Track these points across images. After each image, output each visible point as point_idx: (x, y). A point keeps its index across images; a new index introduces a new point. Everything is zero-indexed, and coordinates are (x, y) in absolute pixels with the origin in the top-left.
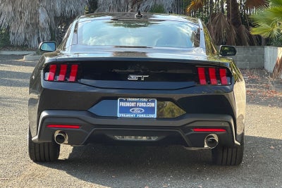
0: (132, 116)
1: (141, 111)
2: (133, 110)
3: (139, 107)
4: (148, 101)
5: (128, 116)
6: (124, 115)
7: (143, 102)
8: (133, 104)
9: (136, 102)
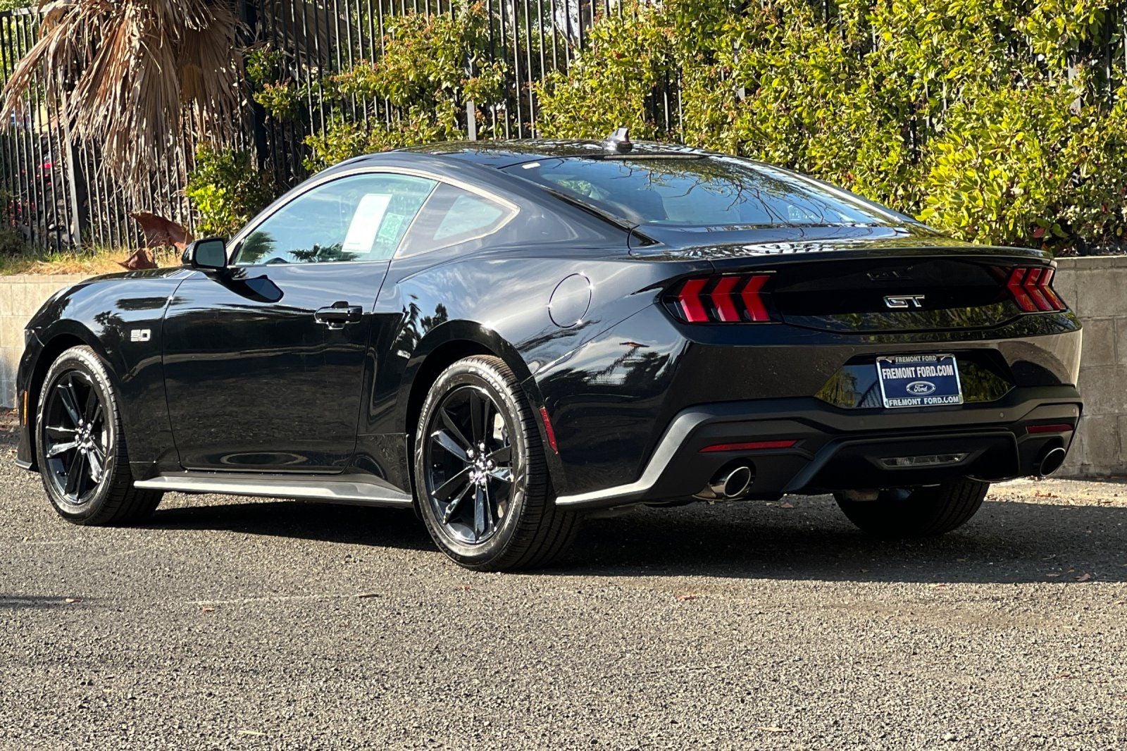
0: (915, 402)
1: (929, 388)
2: (912, 388)
3: (922, 379)
4: (939, 362)
5: (906, 402)
6: (897, 403)
7: (929, 364)
8: (908, 373)
9: (915, 365)
